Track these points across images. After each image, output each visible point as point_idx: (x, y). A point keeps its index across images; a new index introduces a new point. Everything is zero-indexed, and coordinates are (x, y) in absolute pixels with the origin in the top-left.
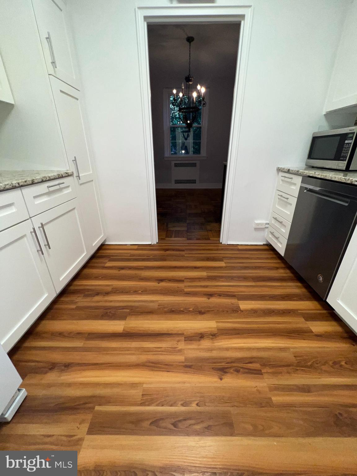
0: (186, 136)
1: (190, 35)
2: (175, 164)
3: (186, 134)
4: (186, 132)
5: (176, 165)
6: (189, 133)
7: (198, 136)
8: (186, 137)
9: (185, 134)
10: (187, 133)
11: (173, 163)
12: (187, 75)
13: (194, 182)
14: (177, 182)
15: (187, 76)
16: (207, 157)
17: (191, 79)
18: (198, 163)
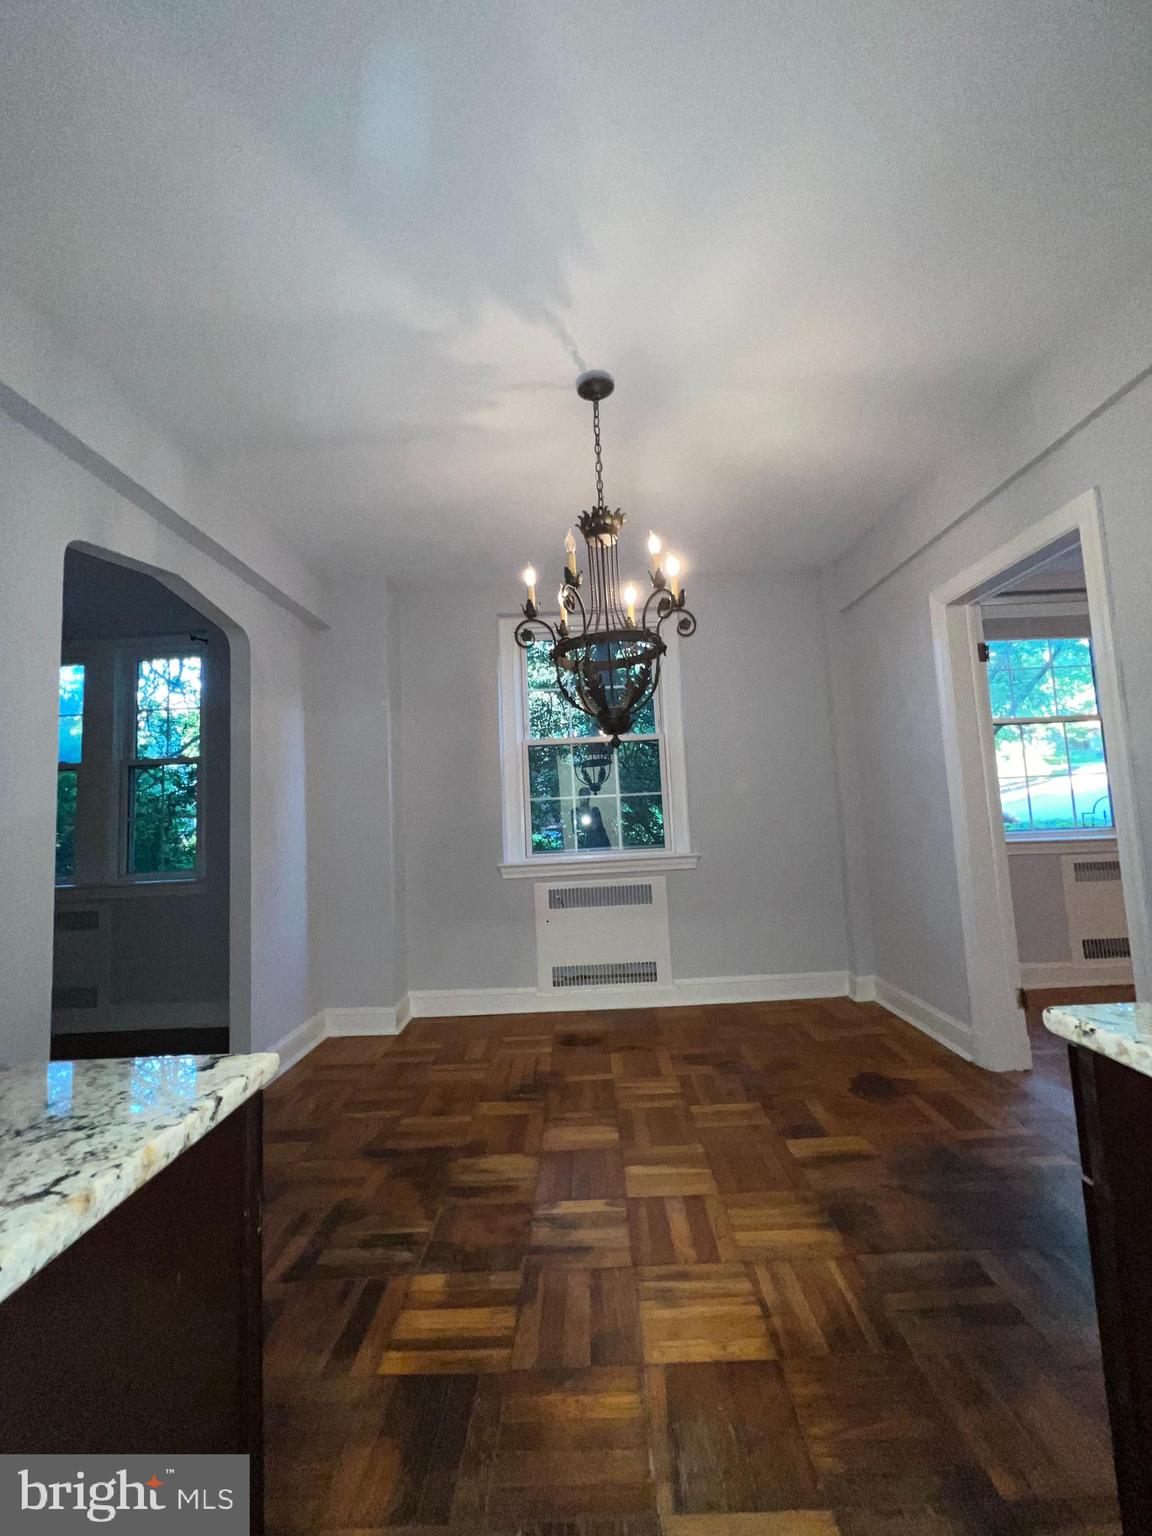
0: (595, 779)
1: (596, 364)
2: (552, 893)
3: (594, 773)
4: (594, 763)
5: (558, 899)
6: (607, 768)
7: (644, 771)
8: (597, 781)
9: (589, 770)
10: (597, 769)
11: (542, 891)
12: (589, 504)
13: (645, 973)
14: (566, 978)
15: (590, 512)
16: (699, 858)
17: (608, 521)
18: (659, 885)
